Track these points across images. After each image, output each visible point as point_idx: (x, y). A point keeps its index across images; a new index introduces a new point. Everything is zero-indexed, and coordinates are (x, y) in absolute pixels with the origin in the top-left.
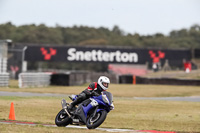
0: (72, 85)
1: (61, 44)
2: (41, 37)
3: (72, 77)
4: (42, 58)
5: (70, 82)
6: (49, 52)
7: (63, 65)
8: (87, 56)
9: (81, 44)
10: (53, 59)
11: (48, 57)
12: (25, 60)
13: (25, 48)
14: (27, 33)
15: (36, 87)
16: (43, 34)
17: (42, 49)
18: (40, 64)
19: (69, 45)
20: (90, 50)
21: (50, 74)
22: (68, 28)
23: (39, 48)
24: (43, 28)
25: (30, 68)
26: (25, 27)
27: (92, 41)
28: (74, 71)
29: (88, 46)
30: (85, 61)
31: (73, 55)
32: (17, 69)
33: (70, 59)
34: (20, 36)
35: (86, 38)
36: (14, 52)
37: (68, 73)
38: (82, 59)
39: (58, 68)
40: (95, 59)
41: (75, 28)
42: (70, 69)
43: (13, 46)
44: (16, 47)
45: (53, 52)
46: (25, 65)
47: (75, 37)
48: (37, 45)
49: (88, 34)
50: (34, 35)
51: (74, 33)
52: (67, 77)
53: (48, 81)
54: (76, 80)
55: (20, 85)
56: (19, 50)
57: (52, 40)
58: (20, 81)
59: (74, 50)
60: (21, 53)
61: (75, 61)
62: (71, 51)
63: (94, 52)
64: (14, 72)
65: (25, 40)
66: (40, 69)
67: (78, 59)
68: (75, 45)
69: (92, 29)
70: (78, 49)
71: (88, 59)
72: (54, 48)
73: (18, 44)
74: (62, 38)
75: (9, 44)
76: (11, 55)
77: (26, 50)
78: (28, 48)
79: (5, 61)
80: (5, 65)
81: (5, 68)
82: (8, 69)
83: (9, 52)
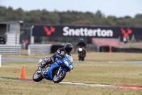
1: (58, 24)
2: (43, 19)
4: (45, 34)
6: (50, 30)
7: (60, 39)
8: (77, 32)
9: (73, 24)
10: (53, 34)
11: (49, 33)
12: (33, 35)
13: (33, 27)
14: (33, 17)
15: (40, 54)
16: (45, 16)
17: (45, 28)
18: (44, 38)
19: (63, 25)
20: (79, 28)
21: (51, 45)
22: (64, 13)
23: (43, 26)
24: (45, 12)
25: (37, 41)
27: (81, 21)
29: (77, 25)
30: (75, 36)
31: (67, 32)
32: (27, 42)
33: (65, 34)
34: (29, 18)
35: (76, 19)
36: (25, 30)
38: (73, 34)
39: (56, 41)
40: (82, 34)
41: (68, 12)
42: (65, 42)
43: (24, 25)
44: (26, 26)
45: (53, 30)
46: (32, 39)
47: (69, 19)
48: (41, 24)
49: (78, 17)
50: (39, 18)
53: (49, 50)
55: (29, 54)
56: (28, 28)
57: (52, 21)
58: (29, 50)
59: (67, 28)
60: (30, 30)
61: (68, 36)
62: (65, 29)
63: (82, 30)
64: (25, 44)
65: (32, 21)
66: (43, 42)
67: (70, 34)
68: (68, 24)
69: (81, 13)
70: (71, 27)
71: (78, 35)
72: (53, 27)
73: (27, 24)
74: (59, 19)
75: (21, 24)
76: (23, 32)
77: (33, 29)
78: (35, 27)
79: (18, 37)
80: (18, 39)
81: (18, 42)
82: (21, 42)
83: (21, 30)
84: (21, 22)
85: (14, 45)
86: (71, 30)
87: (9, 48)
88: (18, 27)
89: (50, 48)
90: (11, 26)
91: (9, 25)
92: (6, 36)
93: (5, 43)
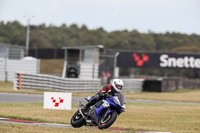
0: (165, 91)
1: (154, 51)
2: (133, 43)
3: (164, 84)
4: (134, 65)
5: (163, 89)
6: (141, 58)
7: (156, 71)
8: (179, 63)
9: (173, 51)
10: (145, 65)
11: (140, 63)
12: (118, 66)
13: (117, 54)
14: (119, 39)
15: (128, 93)
16: (136, 40)
17: (135, 55)
18: (133, 70)
19: (161, 51)
20: (183, 56)
21: (143, 80)
22: (161, 35)
23: (131, 54)
24: (135, 34)
26: (117, 33)
27: (185, 48)
28: (166, 78)
29: (180, 53)
30: (177, 67)
31: (166, 61)
32: (109, 75)
33: (162, 65)
34: (112, 41)
35: (179, 45)
36: (106, 58)
37: (160, 79)
38: (174, 65)
39: (151, 74)
40: (187, 66)
41: (167, 34)
42: (162, 75)
43: (105, 52)
44: (108, 52)
45: (146, 58)
46: (117, 71)
47: (168, 44)
48: (129, 51)
49: (180, 41)
51: (166, 39)
52: (159, 83)
53: (140, 87)
54: (168, 86)
57: (145, 46)
59: (166, 56)
60: (113, 59)
61: (167, 67)
62: (163, 58)
63: (186, 59)
64: (105, 78)
65: (117, 46)
66: (132, 76)
67: (170, 65)
68: (167, 51)
69: (185, 36)
70: (171, 56)
72: (146, 54)
73: (110, 50)
74: (155, 45)
75: (101, 50)
76: (103, 61)
77: (118, 57)
78: (121, 54)
79: (97, 67)
80: (96, 71)
81: (96, 75)
82: (100, 75)
83: (101, 58)
84: (101, 46)
85: (91, 79)
86: (171, 60)
87: (83, 83)
88: (96, 54)
89: (142, 84)
90: (87, 52)
91: (83, 51)
92: (79, 67)
93: (77, 76)
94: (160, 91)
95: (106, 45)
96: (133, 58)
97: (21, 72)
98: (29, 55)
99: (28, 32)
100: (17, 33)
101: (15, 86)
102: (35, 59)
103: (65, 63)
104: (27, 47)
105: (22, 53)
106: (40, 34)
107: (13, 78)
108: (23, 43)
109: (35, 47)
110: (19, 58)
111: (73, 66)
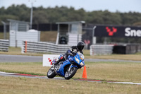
0: (128, 54)
1: (120, 25)
2: (105, 20)
3: (128, 48)
4: (107, 35)
5: (127, 52)
6: (112, 30)
7: (122, 39)
8: (138, 33)
9: (134, 25)
10: (115, 35)
11: (111, 34)
12: (95, 36)
13: (95, 27)
14: (96, 17)
15: (102, 55)
16: (107, 17)
17: (107, 28)
18: (106, 38)
19: (125, 25)
21: (113, 45)
22: (126, 13)
23: (105, 27)
24: (107, 13)
25: (99, 41)
26: (95, 12)
28: (129, 44)
29: (139, 26)
31: (129, 32)
32: (89, 42)
36: (87, 30)
37: (125, 45)
38: (135, 35)
39: (118, 42)
41: (130, 13)
42: (127, 42)
43: (86, 26)
44: (88, 26)
45: (115, 30)
46: (94, 39)
47: (131, 20)
48: (103, 25)
49: (139, 18)
50: (101, 19)
51: (130, 17)
52: (124, 47)
53: (111, 51)
54: (130, 50)
55: (91, 54)
56: (90, 29)
57: (114, 22)
58: (91, 50)
59: (129, 29)
60: (92, 31)
61: (130, 37)
62: (127, 30)
65: (94, 22)
66: (105, 42)
67: (132, 35)
68: (130, 25)
70: (132, 28)
71: (139, 35)
72: (115, 27)
73: (90, 24)
74: (121, 20)
75: (83, 25)
76: (85, 32)
77: (95, 29)
78: (97, 27)
79: (80, 37)
83: (83, 30)
84: (83, 22)
88: (80, 27)
89: (112, 48)
90: (73, 26)
91: (71, 25)
92: (68, 36)
93: (66, 43)
94: (125, 53)
95: (87, 21)
96: (106, 30)
97: (27, 40)
98: (33, 28)
99: (32, 12)
100: (24, 12)
101: (23, 50)
102: (37, 31)
103: (58, 34)
104: (31, 23)
105: (28, 27)
106: (40, 14)
107: (21, 45)
108: (28, 20)
109: (36, 23)
110: (25, 30)
111: (64, 36)
